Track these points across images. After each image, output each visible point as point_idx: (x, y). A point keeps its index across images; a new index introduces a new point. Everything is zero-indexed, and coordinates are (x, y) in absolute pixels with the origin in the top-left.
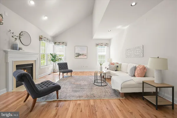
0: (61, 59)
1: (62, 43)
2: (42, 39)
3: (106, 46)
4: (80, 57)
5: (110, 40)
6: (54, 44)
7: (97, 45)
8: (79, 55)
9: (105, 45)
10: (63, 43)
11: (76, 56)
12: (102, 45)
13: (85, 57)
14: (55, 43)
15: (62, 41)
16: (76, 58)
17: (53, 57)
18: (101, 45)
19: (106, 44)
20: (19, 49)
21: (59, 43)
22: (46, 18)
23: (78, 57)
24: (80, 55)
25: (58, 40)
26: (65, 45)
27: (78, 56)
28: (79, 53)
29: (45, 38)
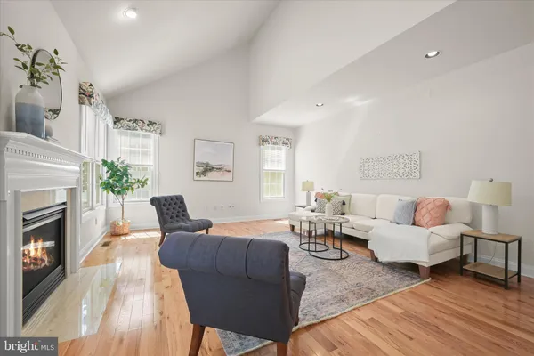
1: (147, 122)
2: (92, 100)
3: (284, 147)
4: (211, 175)
5: (296, 130)
6: (112, 124)
7: (263, 140)
8: (206, 169)
9: (284, 143)
10: (151, 123)
11: (197, 173)
12: (275, 143)
13: (228, 177)
14: (117, 120)
15: (146, 116)
16: (197, 178)
18: (274, 141)
19: (285, 140)
21: (135, 121)
23: (203, 178)
24: (212, 169)
26: (158, 131)
27: (204, 173)
28: (207, 164)
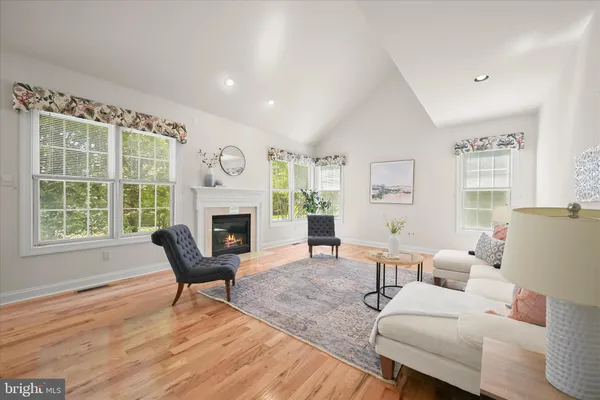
1: (333, 157)
3: (506, 150)
4: (386, 198)
5: (533, 115)
6: (314, 164)
7: (459, 147)
8: (382, 192)
9: (502, 144)
10: (336, 157)
11: (373, 196)
12: (483, 147)
13: (408, 199)
14: (317, 160)
15: (333, 151)
16: (373, 201)
19: (505, 139)
20: (217, 184)
21: (326, 158)
23: (378, 200)
24: (388, 191)
25: (323, 151)
26: (341, 163)
27: (380, 196)
28: (383, 187)
29: (282, 151)
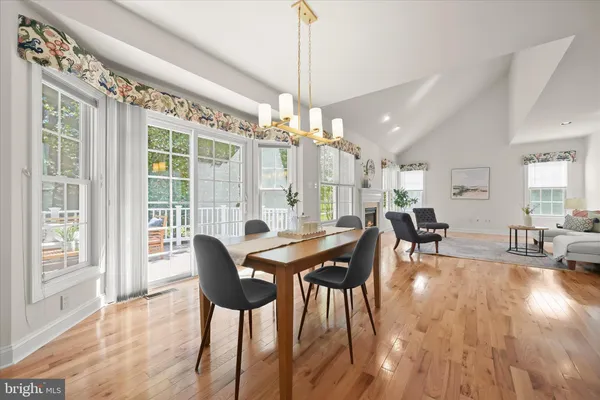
0: (415, 201)
1: (418, 165)
3: (564, 162)
4: (466, 195)
6: (399, 169)
7: (527, 160)
8: (462, 191)
9: (561, 158)
10: (420, 164)
11: (454, 194)
12: (546, 160)
13: (485, 196)
14: (402, 167)
15: (417, 160)
16: (453, 197)
17: (399, 197)
19: (563, 154)
21: (411, 165)
22: (397, 128)
23: (459, 197)
24: (467, 190)
25: (408, 161)
26: (425, 169)
27: (460, 193)
28: (463, 187)
29: (389, 161)
